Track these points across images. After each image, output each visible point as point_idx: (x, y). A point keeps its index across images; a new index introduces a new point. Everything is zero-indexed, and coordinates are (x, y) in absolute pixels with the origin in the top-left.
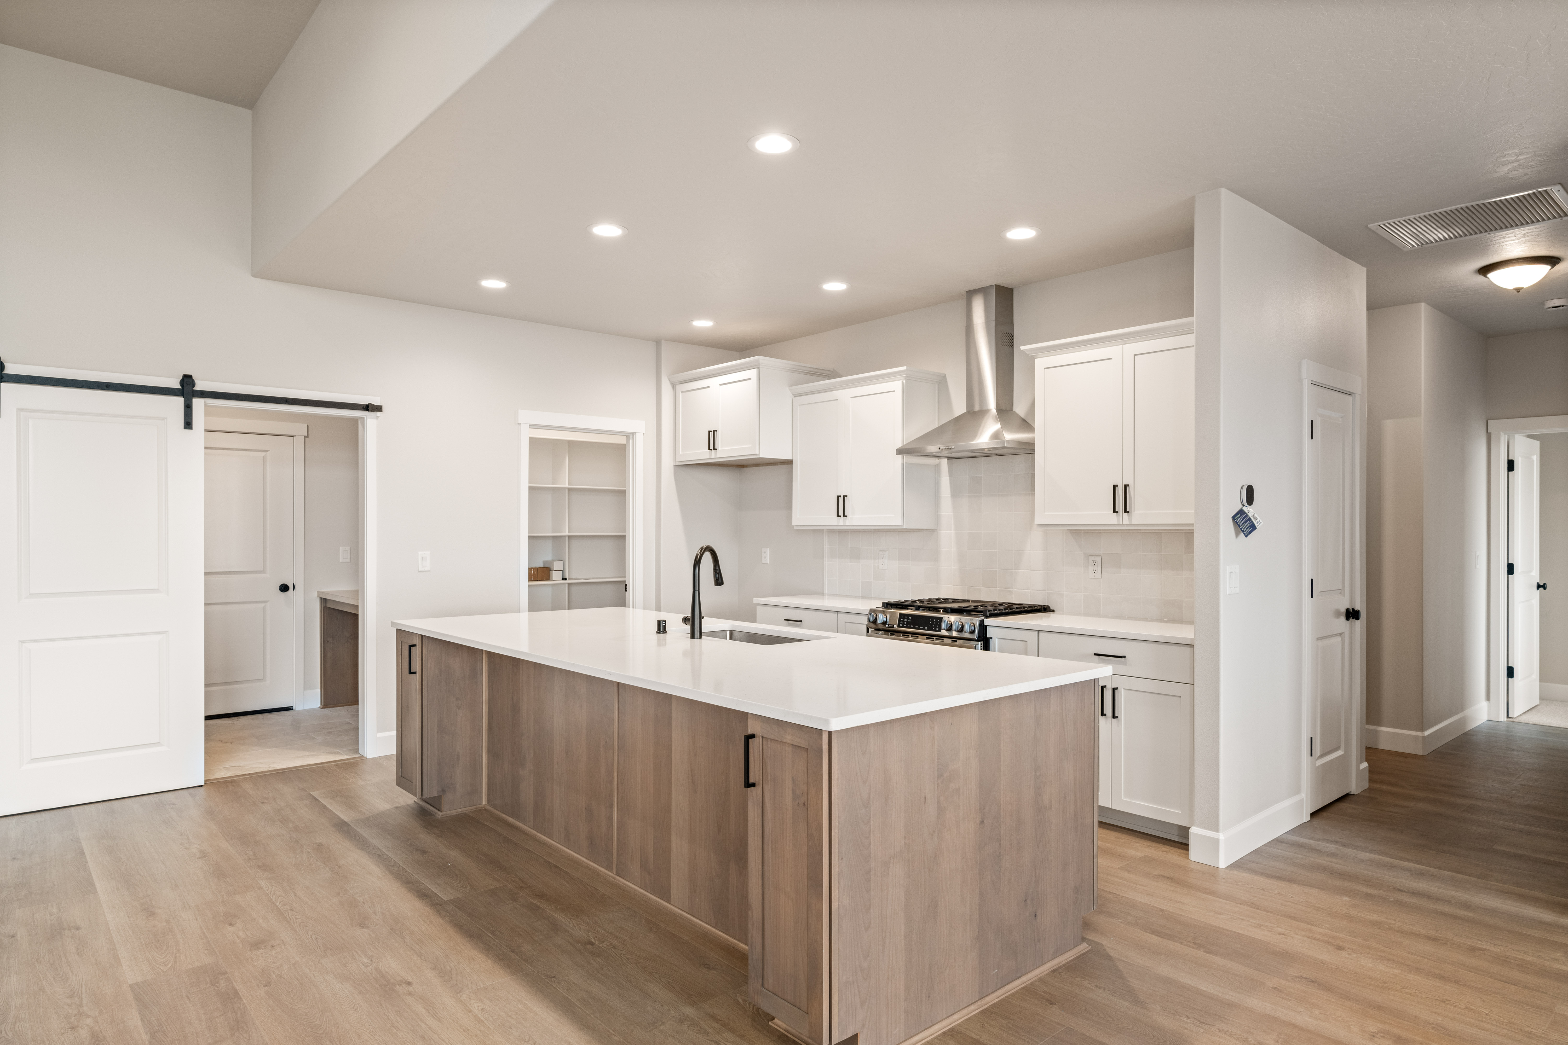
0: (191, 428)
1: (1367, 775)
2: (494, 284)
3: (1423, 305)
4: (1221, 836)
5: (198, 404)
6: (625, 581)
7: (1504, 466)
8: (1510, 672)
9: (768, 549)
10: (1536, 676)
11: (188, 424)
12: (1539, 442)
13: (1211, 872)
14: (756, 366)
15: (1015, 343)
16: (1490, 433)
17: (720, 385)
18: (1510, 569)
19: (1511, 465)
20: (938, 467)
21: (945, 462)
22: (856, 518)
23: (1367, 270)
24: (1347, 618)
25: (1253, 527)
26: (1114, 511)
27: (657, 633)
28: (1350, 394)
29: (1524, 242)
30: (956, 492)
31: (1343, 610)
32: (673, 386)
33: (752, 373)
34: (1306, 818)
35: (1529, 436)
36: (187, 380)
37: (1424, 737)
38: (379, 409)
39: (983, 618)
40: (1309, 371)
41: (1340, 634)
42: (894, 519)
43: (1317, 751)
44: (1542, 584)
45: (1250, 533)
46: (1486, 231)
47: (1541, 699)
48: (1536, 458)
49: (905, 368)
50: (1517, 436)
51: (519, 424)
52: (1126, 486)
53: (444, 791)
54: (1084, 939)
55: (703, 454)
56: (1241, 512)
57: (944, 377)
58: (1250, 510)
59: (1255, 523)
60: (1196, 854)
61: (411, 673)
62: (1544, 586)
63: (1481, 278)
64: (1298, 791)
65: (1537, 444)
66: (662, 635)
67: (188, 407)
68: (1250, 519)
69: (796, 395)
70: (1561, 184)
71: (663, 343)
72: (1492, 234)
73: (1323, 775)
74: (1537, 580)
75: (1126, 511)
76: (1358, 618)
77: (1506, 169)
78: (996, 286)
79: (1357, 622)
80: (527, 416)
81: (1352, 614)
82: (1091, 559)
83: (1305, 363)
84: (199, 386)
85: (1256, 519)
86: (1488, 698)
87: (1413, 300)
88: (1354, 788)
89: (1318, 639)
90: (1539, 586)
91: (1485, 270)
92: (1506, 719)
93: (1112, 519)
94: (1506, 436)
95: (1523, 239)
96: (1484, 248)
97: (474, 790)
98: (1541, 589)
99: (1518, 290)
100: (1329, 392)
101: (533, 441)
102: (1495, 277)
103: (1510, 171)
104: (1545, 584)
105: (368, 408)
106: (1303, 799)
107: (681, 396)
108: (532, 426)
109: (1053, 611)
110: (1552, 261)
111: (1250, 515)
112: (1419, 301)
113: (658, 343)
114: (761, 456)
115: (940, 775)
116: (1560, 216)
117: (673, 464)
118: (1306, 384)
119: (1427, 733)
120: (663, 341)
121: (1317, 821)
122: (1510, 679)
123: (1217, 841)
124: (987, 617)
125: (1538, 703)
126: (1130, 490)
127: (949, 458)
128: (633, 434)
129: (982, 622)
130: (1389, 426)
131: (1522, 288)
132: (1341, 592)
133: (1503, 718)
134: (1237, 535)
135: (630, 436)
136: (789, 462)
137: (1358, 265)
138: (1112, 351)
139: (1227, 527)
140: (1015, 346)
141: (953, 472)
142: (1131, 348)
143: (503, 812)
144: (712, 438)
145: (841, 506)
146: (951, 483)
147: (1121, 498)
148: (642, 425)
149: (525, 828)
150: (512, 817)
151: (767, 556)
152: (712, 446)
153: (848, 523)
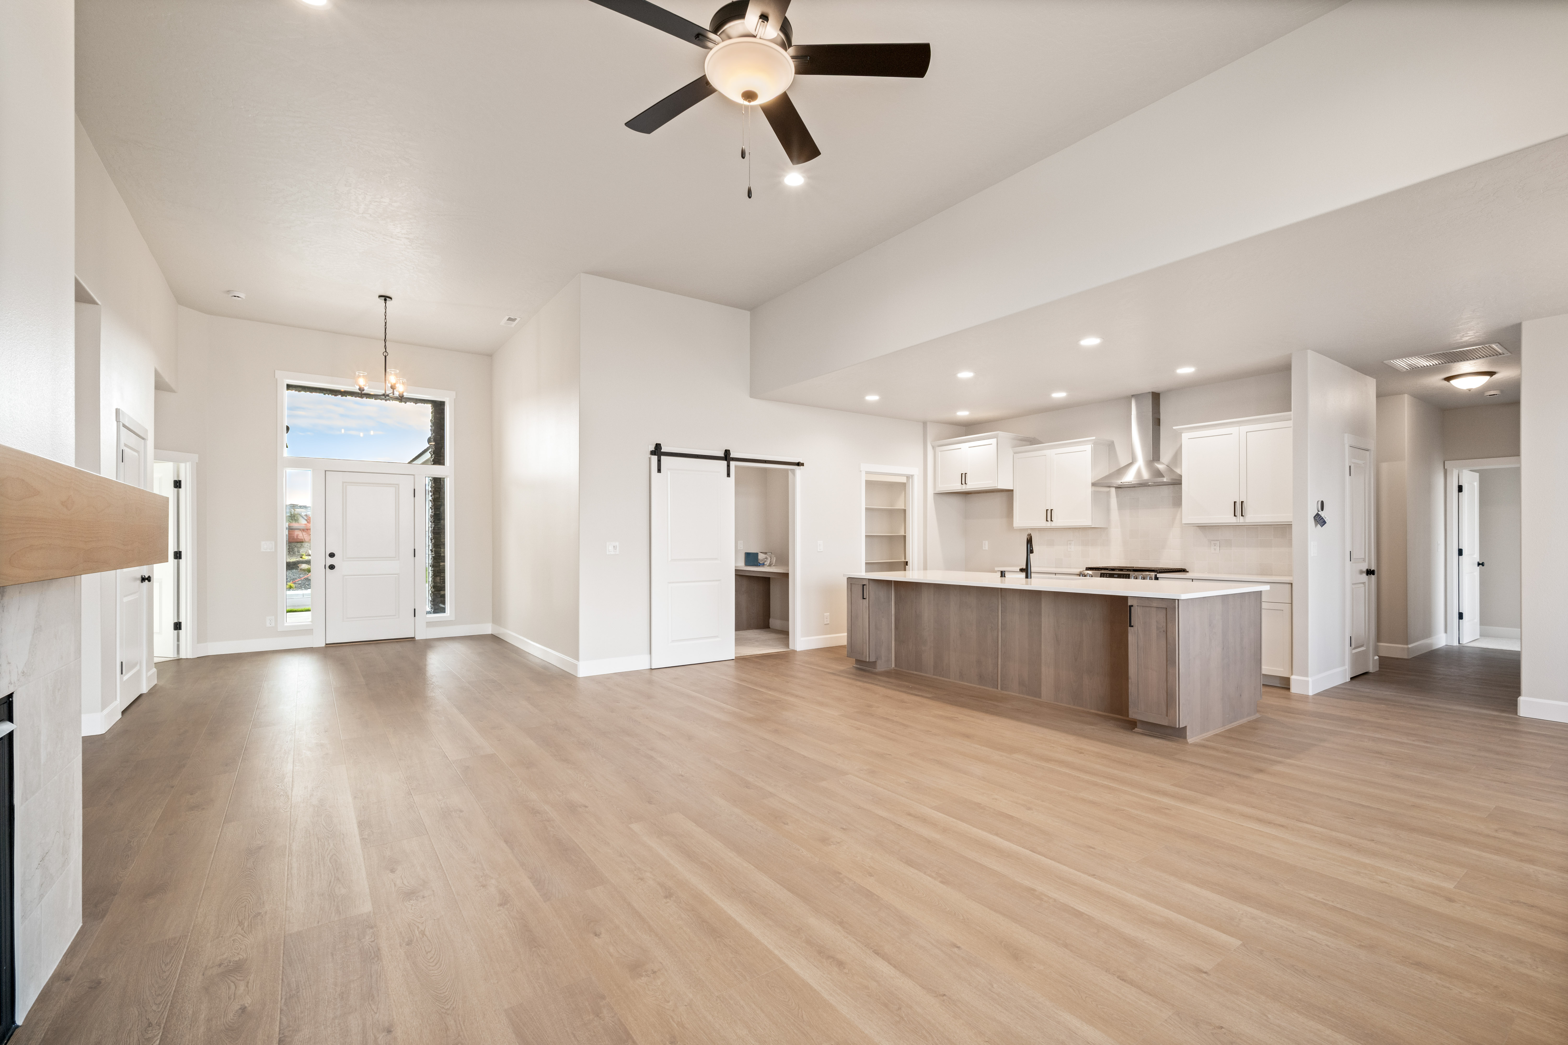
0: (729, 477)
1: (1378, 663)
2: (872, 398)
3: (1406, 396)
4: (1310, 679)
5: (732, 463)
6: (906, 560)
7: (1456, 489)
8: (1461, 616)
9: (987, 542)
10: (1477, 620)
11: (728, 475)
12: (1478, 474)
13: (1304, 698)
14: (996, 437)
15: (1161, 423)
16: (1446, 469)
17: (970, 448)
18: (1460, 552)
19: (1460, 489)
20: (1108, 493)
21: (1113, 490)
22: (1058, 521)
23: (1376, 381)
24: (1367, 575)
25: (1325, 522)
26: (1235, 516)
28: (1367, 450)
29: (1474, 366)
30: (1121, 506)
31: (1365, 570)
32: (933, 447)
33: (994, 441)
34: (1348, 680)
35: (1471, 471)
36: (727, 452)
37: (1408, 648)
38: (803, 464)
39: (1156, 573)
40: (1348, 439)
41: (1364, 583)
42: (1087, 522)
43: (1353, 646)
44: (1481, 563)
45: (1323, 525)
46: (1452, 362)
47: (1480, 636)
48: (1476, 484)
49: (1094, 438)
50: (1464, 471)
51: (861, 471)
52: (1242, 502)
53: (877, 659)
54: (1258, 711)
55: (958, 487)
56: (1318, 515)
57: (1113, 442)
58: (1322, 514)
59: (1325, 520)
60: (1294, 689)
61: (863, 598)
62: (1483, 564)
63: (1446, 382)
64: (1344, 665)
65: (1477, 475)
66: (1003, 578)
67: (728, 466)
68: (1322, 518)
69: (1015, 453)
70: (1499, 343)
71: (928, 424)
72: (1455, 363)
73: (1356, 659)
74: (1478, 560)
75: (1242, 515)
76: (1374, 574)
77: (1467, 338)
78: (1152, 392)
79: (1373, 576)
80: (866, 467)
81: (1370, 572)
82: (1212, 542)
83: (1346, 435)
84: (733, 455)
85: (1326, 518)
86: (1446, 632)
87: (1401, 393)
88: (1371, 669)
89: (1353, 584)
90: (1479, 564)
91: (1448, 379)
92: (1458, 645)
93: (1233, 520)
94: (1457, 471)
95: (1474, 365)
96: (1449, 369)
97: (888, 660)
98: (1481, 566)
99: (1470, 390)
100: (1358, 450)
101: (867, 482)
102: (1454, 382)
103: (1470, 339)
104: (1483, 563)
105: (798, 464)
106: (1346, 669)
107: (939, 454)
108: (867, 473)
109: (1188, 572)
110: (1491, 374)
111: (1323, 516)
112: (1404, 393)
113: (925, 424)
114: (999, 488)
115: (1210, 625)
116: (1497, 355)
117: (933, 493)
118: (1347, 447)
119: (1410, 646)
120: (928, 422)
121: (1354, 682)
122: (1460, 620)
123: (1308, 682)
124: (1158, 573)
125: (1478, 637)
126: (1245, 504)
127: (1116, 488)
128: (912, 476)
129: (1156, 575)
130: (1384, 466)
131: (1471, 389)
132: (1364, 560)
133: (1456, 643)
134: (1316, 525)
135: (909, 477)
136: (1012, 491)
137: (1371, 378)
138: (1234, 430)
139: (1311, 521)
140: (1161, 425)
141: (1117, 496)
142: (1244, 428)
143: (908, 670)
144: (964, 477)
145: (1049, 515)
146: (1117, 502)
147: (1239, 508)
148: (915, 471)
149: (928, 675)
150: (916, 671)
151: (986, 545)
152: (963, 482)
153: (1054, 524)
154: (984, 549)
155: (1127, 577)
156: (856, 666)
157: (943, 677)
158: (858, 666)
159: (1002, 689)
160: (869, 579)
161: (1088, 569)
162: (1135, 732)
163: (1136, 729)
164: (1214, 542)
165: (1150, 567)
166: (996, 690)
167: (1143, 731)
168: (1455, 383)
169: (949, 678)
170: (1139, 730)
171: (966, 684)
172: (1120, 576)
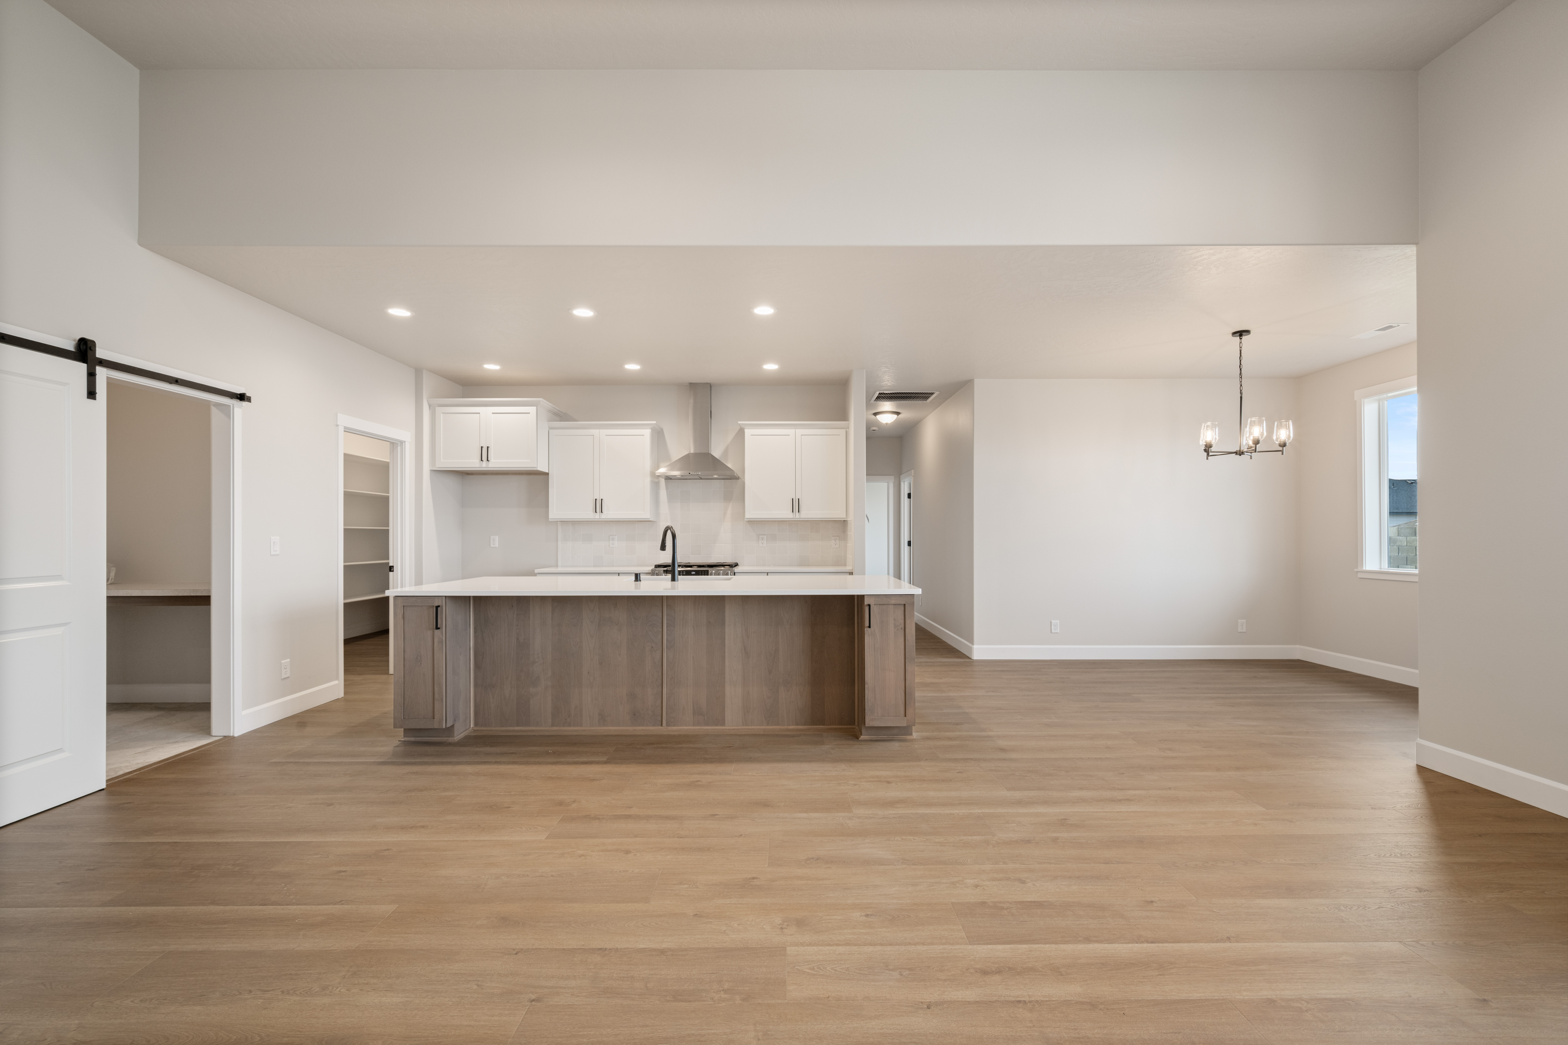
0: (94, 398)
5: (99, 371)
6: (388, 563)
11: (91, 394)
14: (535, 404)
15: (713, 416)
17: (493, 413)
20: (658, 484)
21: (662, 481)
22: (609, 513)
26: (792, 512)
27: (635, 581)
30: (670, 499)
32: (431, 407)
33: (532, 410)
36: (85, 344)
38: (248, 399)
42: (644, 515)
51: (338, 425)
52: (798, 499)
55: (471, 464)
57: (662, 430)
61: (436, 629)
63: (874, 416)
66: (639, 582)
67: (91, 375)
69: (552, 428)
71: (424, 373)
75: (798, 512)
78: (709, 383)
80: (344, 421)
82: (761, 537)
84: (100, 353)
91: (875, 414)
93: (789, 515)
96: (877, 406)
97: (467, 718)
102: (878, 417)
105: (242, 397)
107: (441, 417)
108: (345, 428)
110: (898, 413)
113: (418, 372)
114: (538, 469)
117: (430, 469)
120: (423, 370)
126: (801, 501)
127: (666, 479)
131: (888, 423)
136: (547, 474)
138: (791, 431)
140: (713, 418)
141: (667, 488)
142: (800, 431)
143: (503, 726)
144: (484, 453)
145: (598, 506)
146: (667, 494)
147: (796, 505)
148: (406, 435)
149: (542, 728)
150: (518, 726)
151: (495, 542)
152: (484, 458)
153: (605, 516)
154: (492, 546)
155: (706, 573)
156: (407, 739)
157: (570, 725)
158: (413, 739)
159: (668, 725)
160: (446, 596)
161: (658, 566)
162: (862, 741)
163: (862, 737)
164: (762, 536)
165: (722, 562)
166: (660, 727)
167: (870, 737)
168: (880, 418)
169: (581, 726)
170: (865, 737)
171: (611, 728)
172: (698, 573)
